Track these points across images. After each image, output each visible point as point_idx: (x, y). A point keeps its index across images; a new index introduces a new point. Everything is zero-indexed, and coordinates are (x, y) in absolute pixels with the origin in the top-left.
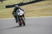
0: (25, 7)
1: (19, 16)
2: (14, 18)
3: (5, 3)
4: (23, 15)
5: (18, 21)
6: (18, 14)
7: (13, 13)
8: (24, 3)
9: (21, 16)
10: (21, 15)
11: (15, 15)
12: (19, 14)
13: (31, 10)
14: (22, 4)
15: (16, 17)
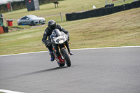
1: (57, 46)
2: (47, 51)
4: (66, 43)
5: (56, 56)
6: (55, 40)
7: (44, 39)
9: (62, 46)
10: (61, 42)
11: (48, 43)
12: (58, 41)
14: (111, 9)
15: (50, 48)
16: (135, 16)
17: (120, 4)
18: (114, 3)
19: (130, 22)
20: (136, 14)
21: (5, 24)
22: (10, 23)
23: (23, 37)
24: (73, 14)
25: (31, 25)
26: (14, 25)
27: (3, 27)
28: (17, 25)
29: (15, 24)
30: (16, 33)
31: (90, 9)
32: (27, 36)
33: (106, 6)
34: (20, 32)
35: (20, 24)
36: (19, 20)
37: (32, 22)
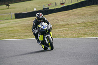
0: (52, 18)
3: (14, 8)
8: (50, 10)
13: (63, 23)
14: (47, 11)
16: (63, 16)
17: (53, 8)
18: (49, 7)
19: (60, 21)
20: (64, 15)
24: (20, 14)
31: (32, 11)
33: (43, 9)
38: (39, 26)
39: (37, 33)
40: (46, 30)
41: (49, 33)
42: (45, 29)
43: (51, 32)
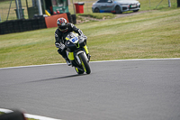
21: (71, 10)
22: (79, 8)
23: (100, 33)
25: (115, 13)
26: (85, 12)
27: (68, 14)
28: (91, 12)
29: (87, 10)
30: (89, 26)
32: (107, 32)
34: (95, 25)
35: (96, 10)
36: (95, 4)
37: (118, 7)
38: (67, 39)
39: (65, 49)
40: (77, 44)
41: (82, 49)
42: (76, 42)
43: (86, 47)
